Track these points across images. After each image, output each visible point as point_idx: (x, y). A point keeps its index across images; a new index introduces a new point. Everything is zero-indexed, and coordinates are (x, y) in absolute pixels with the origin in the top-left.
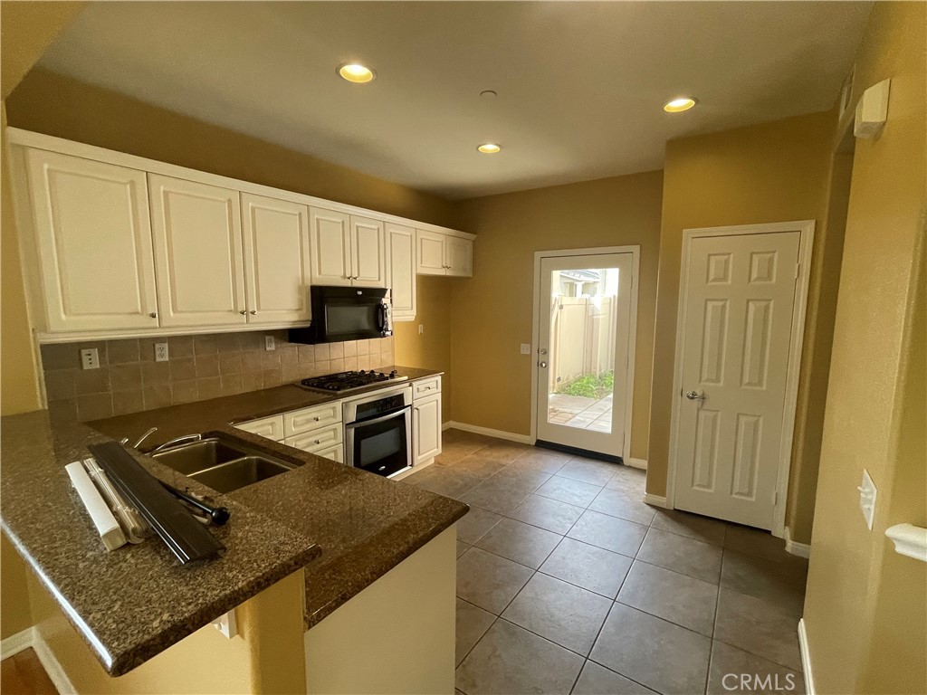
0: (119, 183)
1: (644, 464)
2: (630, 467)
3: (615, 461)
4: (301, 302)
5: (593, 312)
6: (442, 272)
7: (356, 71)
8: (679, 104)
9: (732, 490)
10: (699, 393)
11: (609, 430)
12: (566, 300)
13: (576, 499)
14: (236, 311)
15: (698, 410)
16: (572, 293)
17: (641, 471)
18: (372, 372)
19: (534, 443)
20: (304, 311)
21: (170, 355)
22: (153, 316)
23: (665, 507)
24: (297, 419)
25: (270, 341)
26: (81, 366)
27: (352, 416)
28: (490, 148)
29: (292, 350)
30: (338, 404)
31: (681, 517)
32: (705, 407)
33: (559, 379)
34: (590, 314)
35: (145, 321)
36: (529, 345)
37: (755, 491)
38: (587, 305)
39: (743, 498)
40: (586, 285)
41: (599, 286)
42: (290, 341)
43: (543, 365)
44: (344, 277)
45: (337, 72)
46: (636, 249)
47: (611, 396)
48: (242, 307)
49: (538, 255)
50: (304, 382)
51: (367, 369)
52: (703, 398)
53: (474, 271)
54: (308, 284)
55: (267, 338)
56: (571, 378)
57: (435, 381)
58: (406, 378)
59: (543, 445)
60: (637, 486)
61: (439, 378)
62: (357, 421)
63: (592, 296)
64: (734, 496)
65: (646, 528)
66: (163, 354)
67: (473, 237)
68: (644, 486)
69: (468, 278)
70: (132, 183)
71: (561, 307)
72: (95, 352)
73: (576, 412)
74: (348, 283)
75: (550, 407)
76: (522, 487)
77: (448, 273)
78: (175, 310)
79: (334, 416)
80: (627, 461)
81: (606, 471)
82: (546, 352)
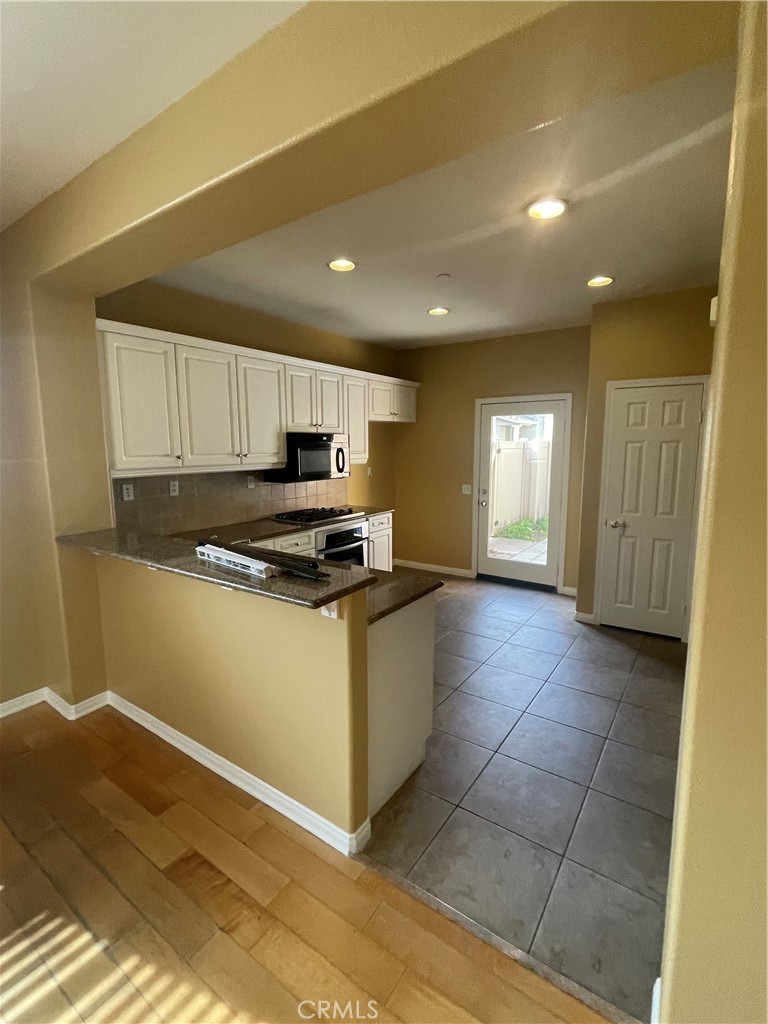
0: (156, 353)
1: (573, 591)
2: (563, 595)
3: (550, 590)
4: (279, 447)
5: (531, 456)
6: (390, 419)
7: (342, 265)
8: (600, 281)
9: (649, 605)
10: (620, 522)
11: (545, 563)
12: (504, 445)
13: (515, 618)
14: (233, 454)
15: (621, 537)
16: (509, 437)
17: (573, 598)
18: (332, 509)
19: (474, 577)
20: (281, 454)
21: (180, 491)
22: (179, 457)
23: (592, 623)
24: (284, 544)
25: (251, 481)
26: (123, 499)
27: (322, 544)
28: (439, 311)
29: (265, 489)
30: (312, 533)
31: (605, 629)
32: (627, 533)
33: (496, 523)
34: (528, 458)
35: (172, 462)
36: (470, 486)
37: (668, 604)
38: (525, 449)
39: (658, 611)
40: (523, 428)
41: (538, 429)
42: (265, 481)
43: (483, 505)
44: (311, 425)
45: (328, 265)
46: (569, 396)
47: (546, 540)
48: (237, 451)
49: (478, 402)
50: (278, 516)
51: (327, 507)
52: (624, 526)
53: (417, 419)
54: (284, 431)
55: (249, 478)
56: (509, 522)
57: (387, 517)
58: (363, 513)
59: (483, 578)
60: (570, 609)
61: (390, 515)
62: (326, 549)
63: (530, 439)
64: (650, 610)
65: (575, 637)
66: (175, 490)
67: (417, 384)
68: (574, 608)
69: (413, 423)
70: (165, 353)
71: (499, 451)
72: (131, 487)
73: (513, 553)
74: (313, 430)
75: (489, 548)
76: (466, 608)
77: (396, 419)
78: (192, 453)
79: (309, 543)
80: (561, 589)
81: (542, 598)
82: (486, 492)
